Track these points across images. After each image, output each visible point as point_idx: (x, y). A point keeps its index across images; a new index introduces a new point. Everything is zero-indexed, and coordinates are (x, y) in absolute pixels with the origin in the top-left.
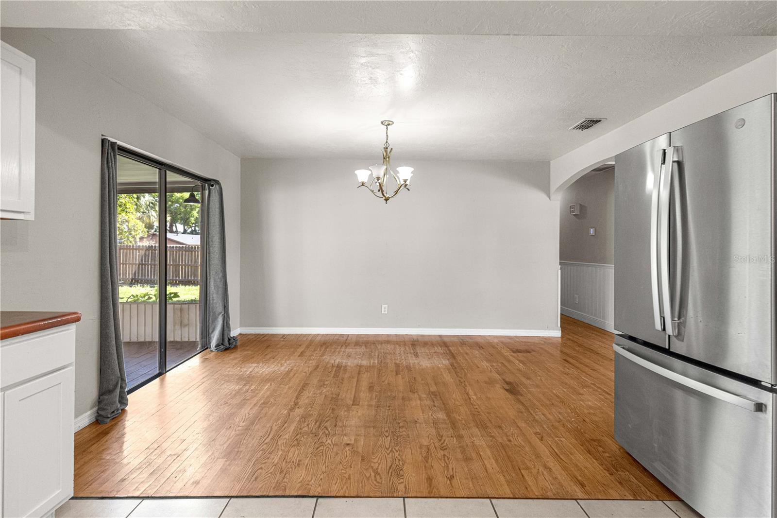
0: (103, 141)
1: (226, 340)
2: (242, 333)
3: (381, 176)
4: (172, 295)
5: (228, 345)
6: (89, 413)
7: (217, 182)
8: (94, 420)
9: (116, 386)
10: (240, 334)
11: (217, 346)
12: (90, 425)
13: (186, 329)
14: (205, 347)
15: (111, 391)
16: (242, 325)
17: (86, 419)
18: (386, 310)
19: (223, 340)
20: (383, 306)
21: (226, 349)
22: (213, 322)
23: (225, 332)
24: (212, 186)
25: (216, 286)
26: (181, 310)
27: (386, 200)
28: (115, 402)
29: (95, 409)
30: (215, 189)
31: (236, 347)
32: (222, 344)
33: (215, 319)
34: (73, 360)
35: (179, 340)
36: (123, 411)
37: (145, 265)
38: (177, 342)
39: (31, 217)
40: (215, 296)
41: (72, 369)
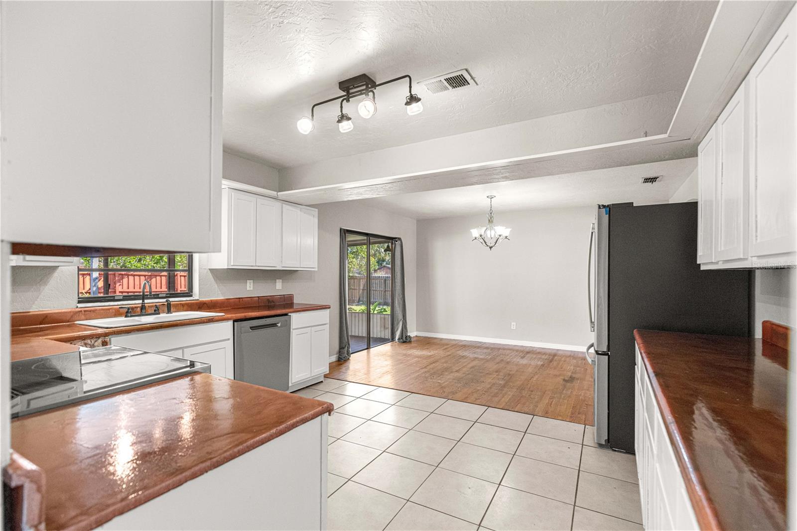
0: (341, 229)
1: (404, 337)
2: (418, 335)
3: (483, 234)
4: (383, 310)
5: (405, 340)
6: (335, 356)
7: (400, 239)
8: (337, 360)
9: (346, 346)
10: (416, 336)
11: (399, 339)
12: (336, 361)
13: (387, 330)
14: (393, 339)
15: (344, 348)
16: (417, 330)
17: (334, 358)
18: (515, 326)
19: (402, 336)
20: (512, 323)
21: (404, 342)
22: (397, 325)
23: (404, 332)
24: (397, 241)
25: (399, 303)
26: (384, 319)
27: (491, 248)
28: (345, 353)
29: (338, 355)
30: (398, 243)
31: (410, 342)
32: (402, 339)
33: (398, 323)
34: (328, 322)
35: (383, 337)
36: (349, 359)
37: (375, 290)
38: (382, 339)
39: (316, 270)
40: (398, 309)
41: (328, 326)
